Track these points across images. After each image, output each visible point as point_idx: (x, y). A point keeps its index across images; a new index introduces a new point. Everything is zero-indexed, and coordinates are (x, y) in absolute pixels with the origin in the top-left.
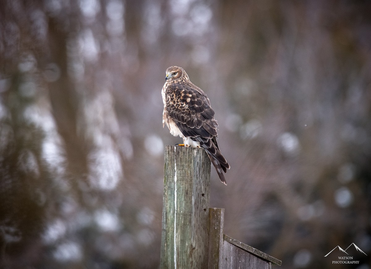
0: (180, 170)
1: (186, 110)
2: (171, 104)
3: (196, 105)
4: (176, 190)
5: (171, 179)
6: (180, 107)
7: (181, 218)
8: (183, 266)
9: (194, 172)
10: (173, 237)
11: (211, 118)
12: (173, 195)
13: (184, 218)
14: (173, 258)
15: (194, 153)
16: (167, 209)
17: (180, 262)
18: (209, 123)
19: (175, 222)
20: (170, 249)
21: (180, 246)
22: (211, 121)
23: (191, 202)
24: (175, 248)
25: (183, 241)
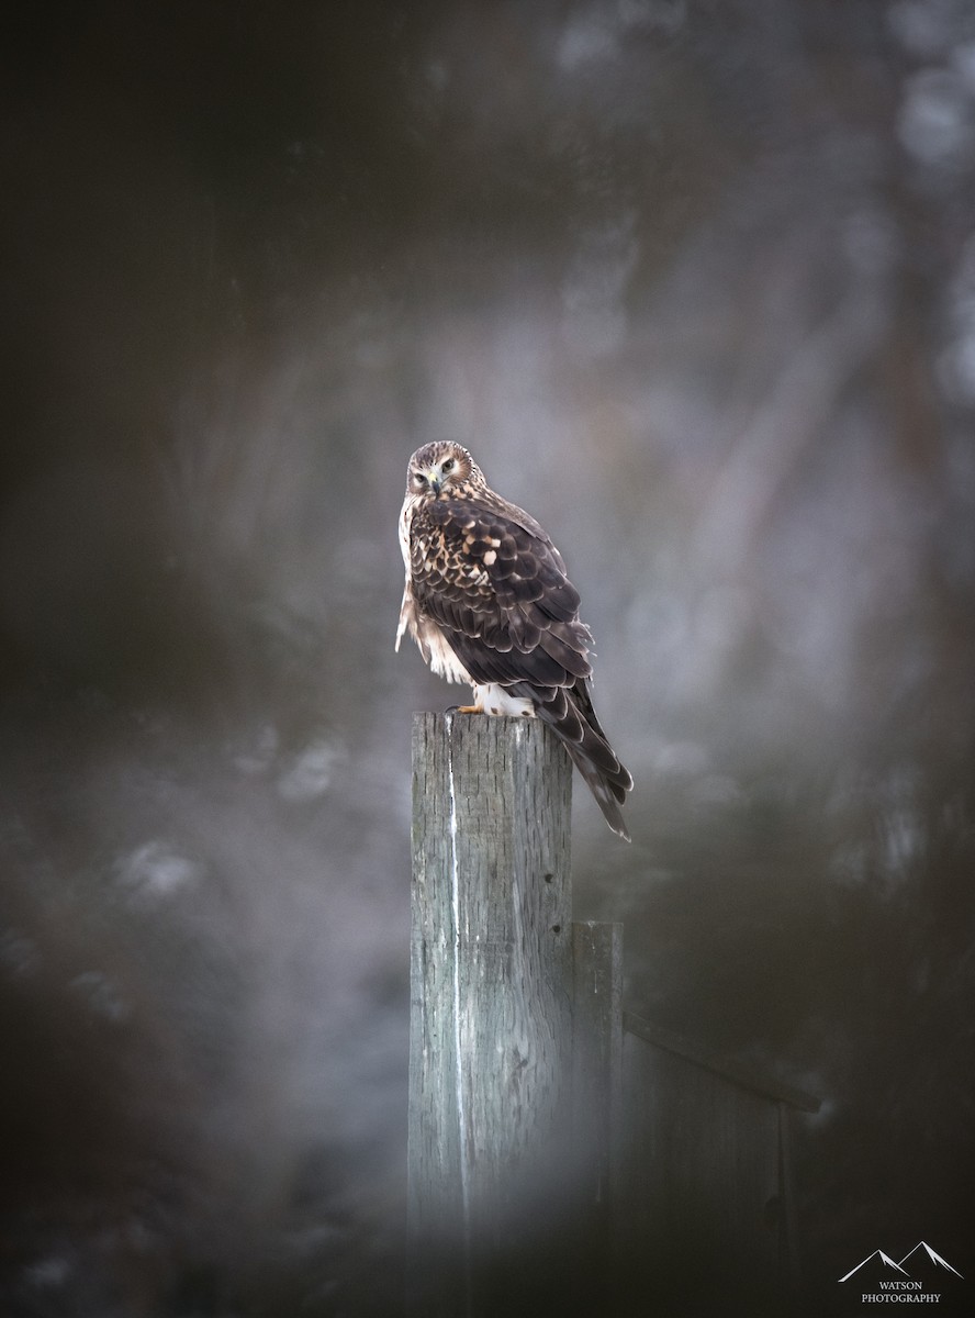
0: (466, 794)
1: (481, 591)
2: (428, 569)
3: (514, 574)
4: (456, 863)
5: (436, 826)
6: (459, 578)
7: (475, 961)
8: (488, 1123)
9: (517, 799)
10: (449, 1025)
11: (568, 617)
12: (444, 884)
13: (488, 959)
14: (452, 1097)
15: (515, 735)
16: (427, 929)
17: (478, 1112)
18: (563, 634)
19: (456, 974)
20: (440, 1068)
21: (474, 1058)
22: (568, 627)
23: (509, 904)
24: (459, 1063)
25: (485, 1040)
